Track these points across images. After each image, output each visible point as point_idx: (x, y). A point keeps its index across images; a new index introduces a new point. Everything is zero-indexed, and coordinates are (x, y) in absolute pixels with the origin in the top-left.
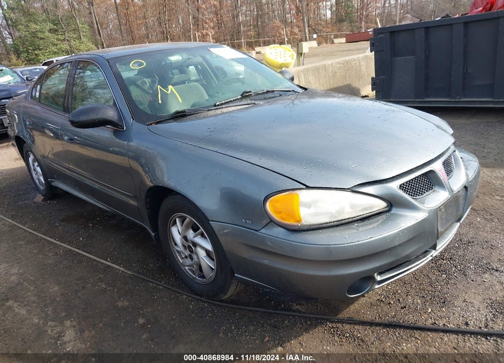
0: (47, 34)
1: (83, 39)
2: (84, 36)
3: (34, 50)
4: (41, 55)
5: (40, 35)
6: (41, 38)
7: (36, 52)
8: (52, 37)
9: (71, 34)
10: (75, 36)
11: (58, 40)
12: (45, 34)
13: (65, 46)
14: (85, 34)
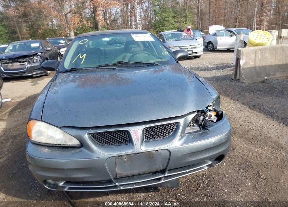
0: (170, 18)
1: (188, 22)
2: (189, 20)
3: (162, 27)
4: (165, 29)
5: (166, 19)
6: (167, 21)
7: (163, 28)
8: (172, 20)
9: (182, 19)
10: (184, 20)
11: (175, 22)
12: (169, 19)
13: (177, 25)
14: (189, 19)
